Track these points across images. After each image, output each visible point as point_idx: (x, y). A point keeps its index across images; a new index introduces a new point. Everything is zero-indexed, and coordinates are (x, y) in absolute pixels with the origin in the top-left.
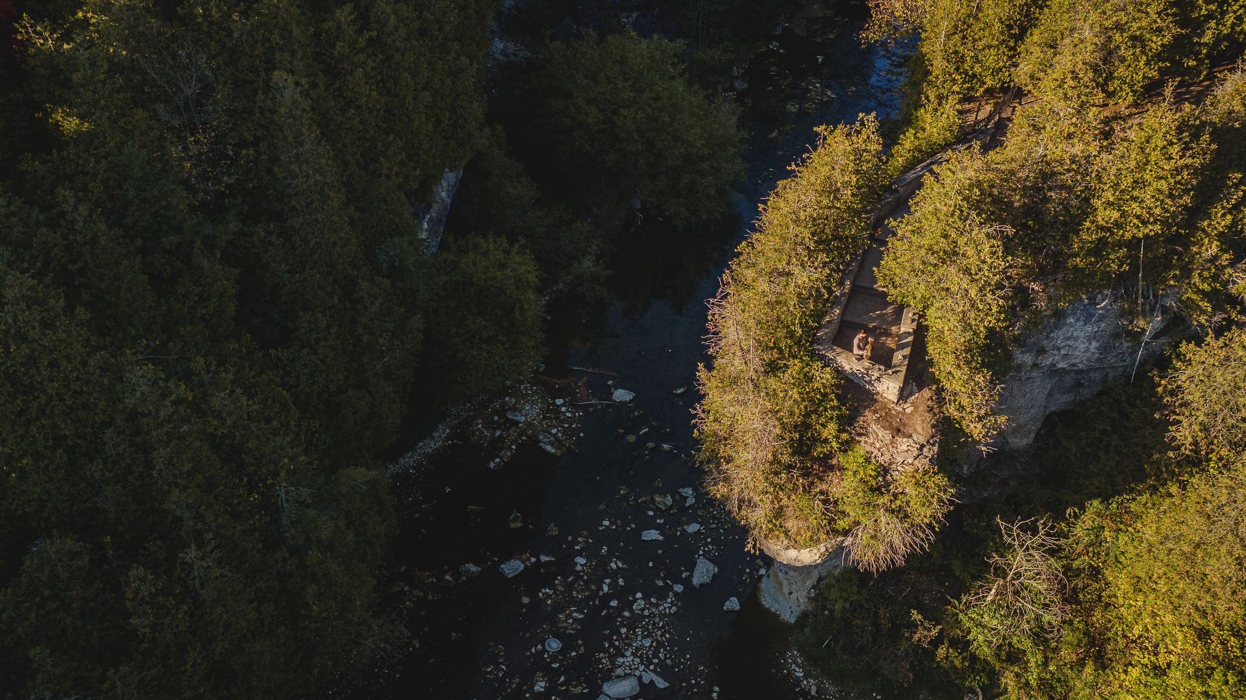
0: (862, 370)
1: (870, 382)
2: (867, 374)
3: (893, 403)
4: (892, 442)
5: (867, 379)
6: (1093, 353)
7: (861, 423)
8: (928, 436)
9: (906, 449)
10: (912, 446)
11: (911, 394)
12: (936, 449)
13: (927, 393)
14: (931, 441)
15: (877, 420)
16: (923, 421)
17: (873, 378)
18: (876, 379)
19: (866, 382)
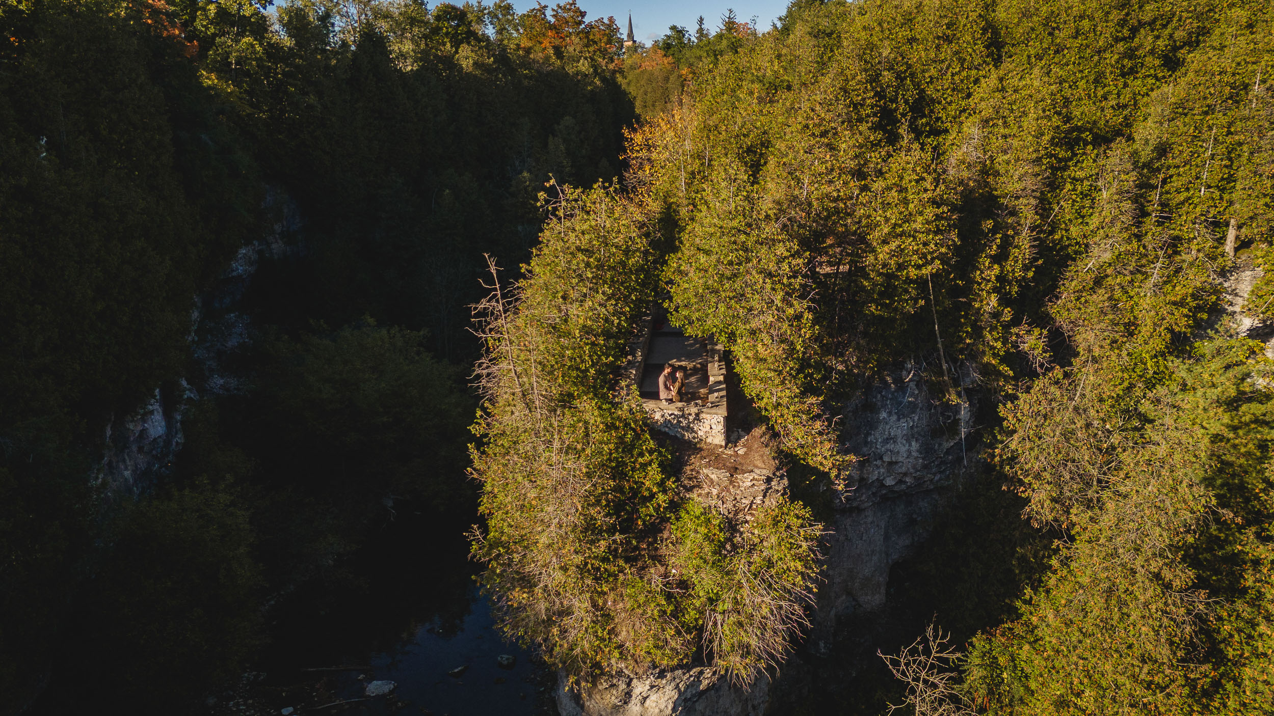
0: (676, 413)
1: (689, 426)
2: (683, 416)
3: (721, 446)
4: (731, 482)
5: (684, 423)
6: (916, 458)
7: (689, 472)
8: (773, 469)
9: (750, 484)
10: (756, 480)
11: (739, 438)
12: (786, 482)
13: (757, 431)
14: (778, 474)
15: (708, 465)
16: (762, 456)
17: (691, 418)
18: (695, 419)
19: (683, 428)
